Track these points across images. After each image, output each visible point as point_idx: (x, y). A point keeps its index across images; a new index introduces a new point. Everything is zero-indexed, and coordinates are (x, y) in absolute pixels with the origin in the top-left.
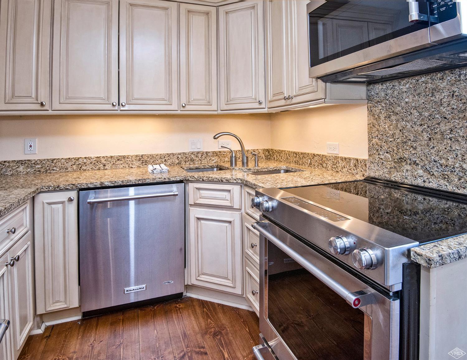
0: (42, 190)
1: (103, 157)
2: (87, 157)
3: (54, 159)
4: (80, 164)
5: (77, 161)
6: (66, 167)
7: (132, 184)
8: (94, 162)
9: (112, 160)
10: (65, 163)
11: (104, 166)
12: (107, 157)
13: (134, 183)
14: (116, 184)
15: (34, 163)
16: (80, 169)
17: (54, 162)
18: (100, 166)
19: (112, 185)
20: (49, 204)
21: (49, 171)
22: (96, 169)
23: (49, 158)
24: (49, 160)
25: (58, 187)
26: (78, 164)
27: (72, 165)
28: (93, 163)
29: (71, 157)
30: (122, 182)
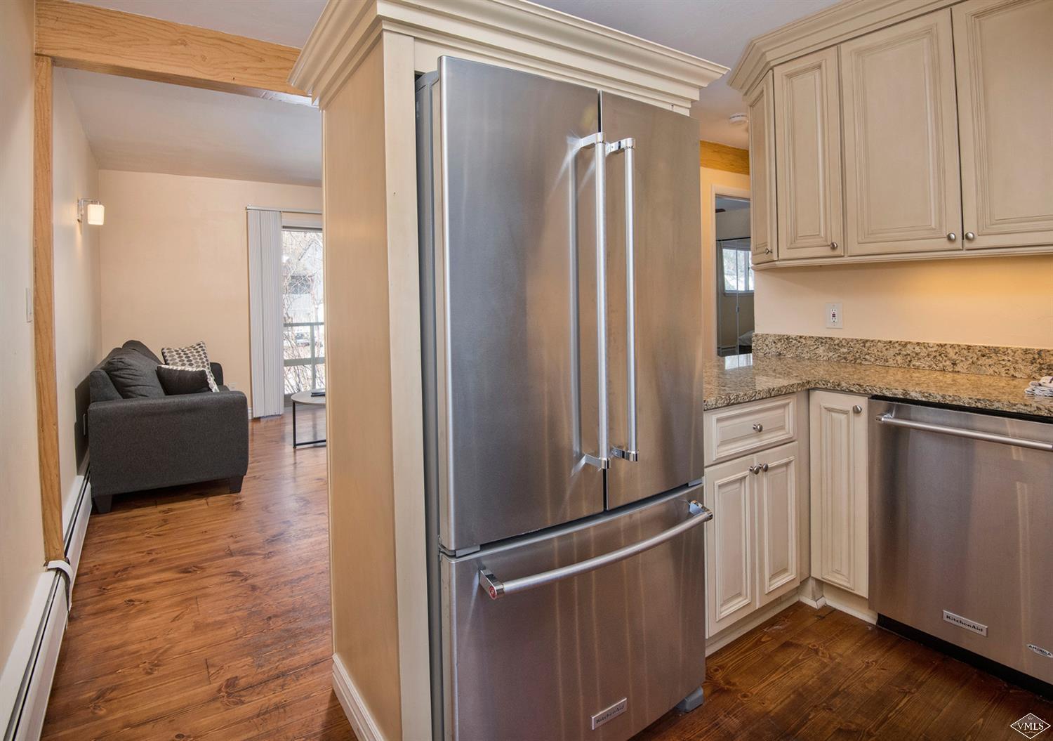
0: (818, 386)
1: (952, 346)
2: (922, 342)
3: (867, 341)
4: (909, 355)
5: (903, 349)
6: (885, 357)
7: (963, 404)
8: (934, 354)
9: (969, 354)
10: (884, 349)
11: (954, 364)
12: (959, 346)
13: (966, 405)
14: (931, 400)
15: (838, 345)
16: (909, 365)
17: (867, 345)
18: (945, 364)
19: (924, 399)
20: (830, 410)
21: (858, 361)
22: (938, 368)
23: (859, 338)
24: (860, 342)
25: (838, 385)
26: (906, 355)
27: (894, 355)
28: (932, 357)
29: (894, 340)
30: (943, 397)
